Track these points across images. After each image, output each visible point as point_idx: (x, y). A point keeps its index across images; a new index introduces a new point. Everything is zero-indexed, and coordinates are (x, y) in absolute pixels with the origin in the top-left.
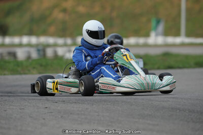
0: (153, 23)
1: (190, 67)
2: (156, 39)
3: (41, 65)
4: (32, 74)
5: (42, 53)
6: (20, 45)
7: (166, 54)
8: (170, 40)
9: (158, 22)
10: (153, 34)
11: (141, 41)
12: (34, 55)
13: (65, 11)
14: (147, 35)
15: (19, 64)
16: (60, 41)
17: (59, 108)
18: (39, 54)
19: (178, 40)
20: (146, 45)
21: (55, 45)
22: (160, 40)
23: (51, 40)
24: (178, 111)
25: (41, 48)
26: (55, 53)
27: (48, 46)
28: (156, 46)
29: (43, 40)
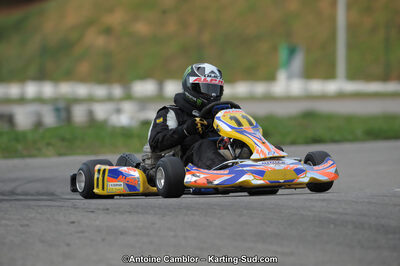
0: (283, 54)
1: (355, 139)
2: (289, 85)
3: (63, 139)
4: (45, 156)
5: (63, 115)
6: (22, 100)
7: (309, 115)
8: (317, 86)
9: (292, 52)
10: (282, 76)
11: (260, 88)
12: (49, 119)
13: (108, 31)
14: (271, 78)
15: (20, 137)
16: (100, 91)
17: (98, 223)
18: (58, 117)
19: (332, 87)
20: (269, 98)
21: (91, 99)
22: (296, 87)
23: (82, 90)
24: (332, 226)
25: (62, 105)
26: (91, 113)
27: (77, 101)
28: (288, 98)
29: (66, 89)
